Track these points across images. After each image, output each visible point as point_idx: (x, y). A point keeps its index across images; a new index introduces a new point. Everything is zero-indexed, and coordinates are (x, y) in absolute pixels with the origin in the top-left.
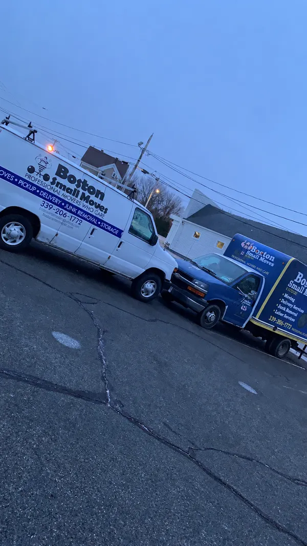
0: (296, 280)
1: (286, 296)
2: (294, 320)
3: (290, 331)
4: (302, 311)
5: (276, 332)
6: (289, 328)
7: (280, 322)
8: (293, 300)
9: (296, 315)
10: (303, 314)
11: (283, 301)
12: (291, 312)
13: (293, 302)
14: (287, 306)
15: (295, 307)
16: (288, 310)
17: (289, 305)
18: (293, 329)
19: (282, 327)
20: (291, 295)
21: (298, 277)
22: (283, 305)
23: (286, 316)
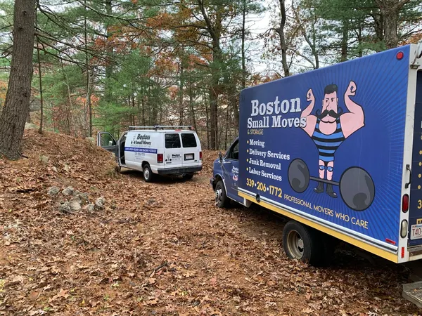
0: (253, 114)
1: (252, 142)
2: (280, 178)
3: (282, 201)
4: (287, 157)
5: (262, 204)
6: (280, 196)
7: (262, 187)
8: (262, 144)
9: (278, 167)
10: (292, 161)
11: (252, 152)
12: (269, 165)
13: (263, 146)
14: (259, 158)
15: (270, 155)
16: (263, 164)
17: (260, 153)
18: (287, 197)
19: (267, 194)
20: (256, 138)
21: (253, 107)
22: (254, 157)
23: (264, 174)
